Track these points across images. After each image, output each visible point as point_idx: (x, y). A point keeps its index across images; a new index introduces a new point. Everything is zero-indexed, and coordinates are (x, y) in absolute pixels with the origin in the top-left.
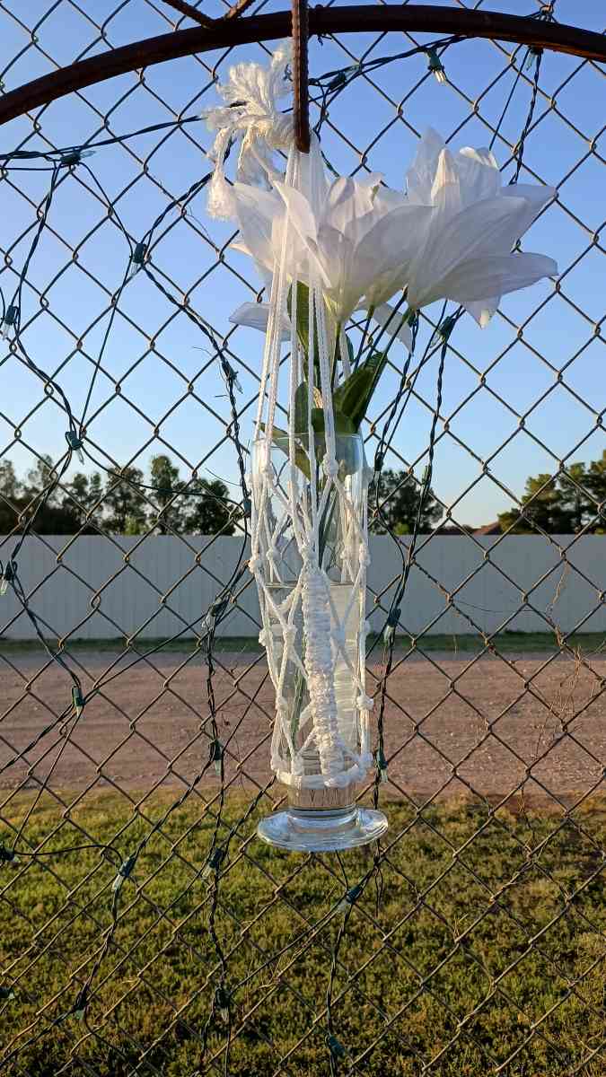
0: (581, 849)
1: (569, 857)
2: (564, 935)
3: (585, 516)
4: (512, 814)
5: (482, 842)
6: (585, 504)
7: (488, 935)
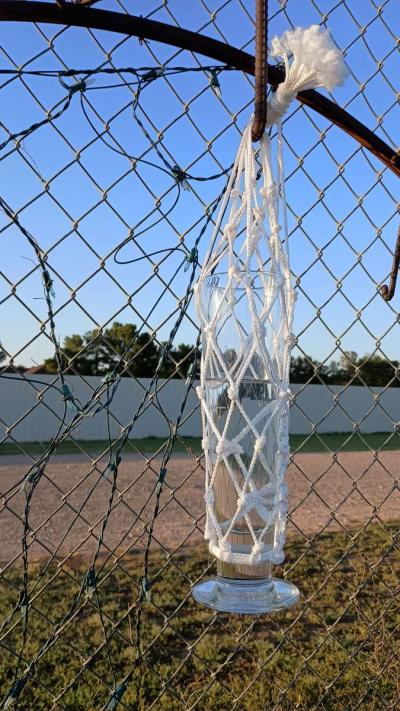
0: (118, 588)
1: (111, 596)
2: (115, 652)
3: (101, 363)
4: (72, 569)
5: (53, 593)
6: (101, 356)
7: (65, 661)
